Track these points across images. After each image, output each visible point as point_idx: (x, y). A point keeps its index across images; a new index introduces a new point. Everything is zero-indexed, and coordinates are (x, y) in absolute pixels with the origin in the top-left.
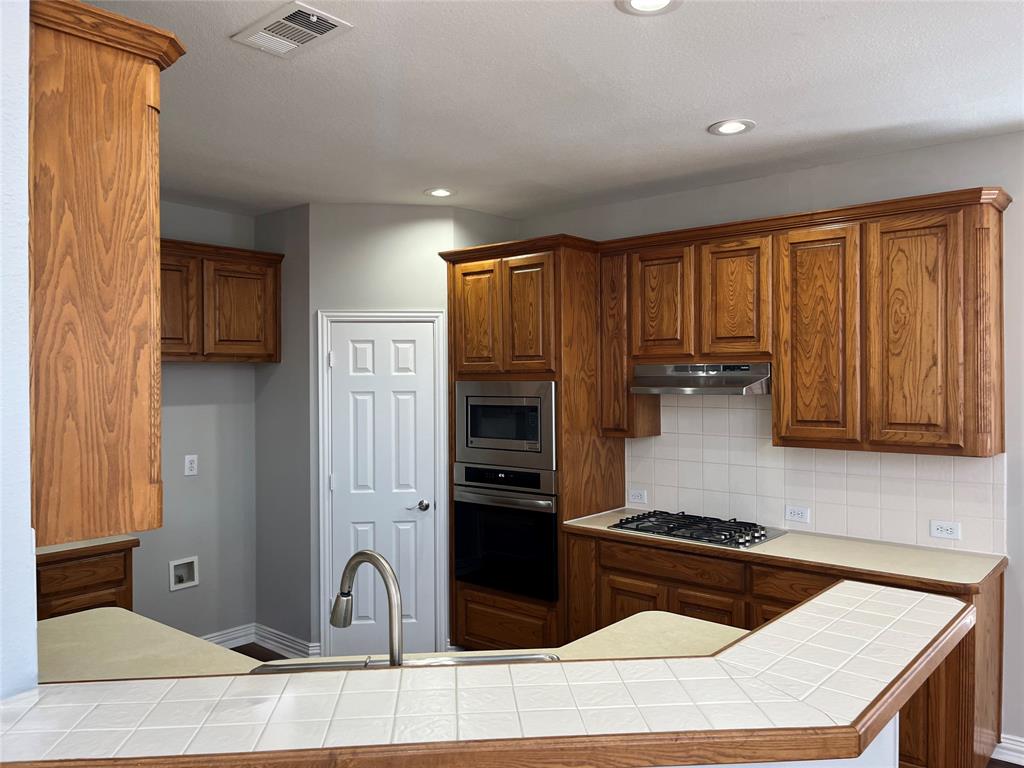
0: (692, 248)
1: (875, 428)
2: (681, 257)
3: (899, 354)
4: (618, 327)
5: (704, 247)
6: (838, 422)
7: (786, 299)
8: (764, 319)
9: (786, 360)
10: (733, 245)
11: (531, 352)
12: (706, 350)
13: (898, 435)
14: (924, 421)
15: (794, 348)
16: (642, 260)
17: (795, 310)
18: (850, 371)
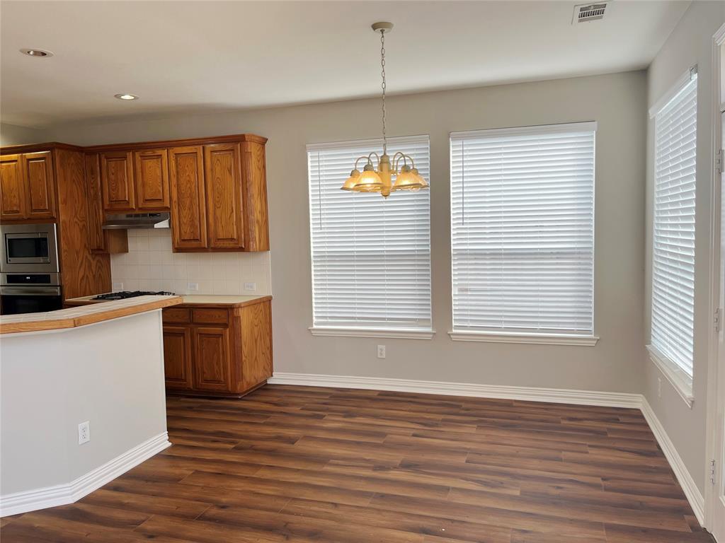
0: (131, 153)
1: (212, 241)
2: (126, 158)
3: (220, 207)
4: (96, 194)
5: (136, 153)
6: (198, 240)
7: (174, 181)
8: (165, 190)
9: (176, 211)
10: (149, 153)
11: (42, 208)
12: (140, 206)
13: (220, 244)
14: (230, 237)
15: (179, 205)
16: (107, 158)
17: (178, 186)
18: (201, 216)
